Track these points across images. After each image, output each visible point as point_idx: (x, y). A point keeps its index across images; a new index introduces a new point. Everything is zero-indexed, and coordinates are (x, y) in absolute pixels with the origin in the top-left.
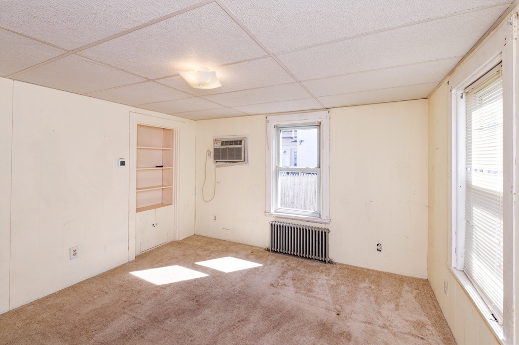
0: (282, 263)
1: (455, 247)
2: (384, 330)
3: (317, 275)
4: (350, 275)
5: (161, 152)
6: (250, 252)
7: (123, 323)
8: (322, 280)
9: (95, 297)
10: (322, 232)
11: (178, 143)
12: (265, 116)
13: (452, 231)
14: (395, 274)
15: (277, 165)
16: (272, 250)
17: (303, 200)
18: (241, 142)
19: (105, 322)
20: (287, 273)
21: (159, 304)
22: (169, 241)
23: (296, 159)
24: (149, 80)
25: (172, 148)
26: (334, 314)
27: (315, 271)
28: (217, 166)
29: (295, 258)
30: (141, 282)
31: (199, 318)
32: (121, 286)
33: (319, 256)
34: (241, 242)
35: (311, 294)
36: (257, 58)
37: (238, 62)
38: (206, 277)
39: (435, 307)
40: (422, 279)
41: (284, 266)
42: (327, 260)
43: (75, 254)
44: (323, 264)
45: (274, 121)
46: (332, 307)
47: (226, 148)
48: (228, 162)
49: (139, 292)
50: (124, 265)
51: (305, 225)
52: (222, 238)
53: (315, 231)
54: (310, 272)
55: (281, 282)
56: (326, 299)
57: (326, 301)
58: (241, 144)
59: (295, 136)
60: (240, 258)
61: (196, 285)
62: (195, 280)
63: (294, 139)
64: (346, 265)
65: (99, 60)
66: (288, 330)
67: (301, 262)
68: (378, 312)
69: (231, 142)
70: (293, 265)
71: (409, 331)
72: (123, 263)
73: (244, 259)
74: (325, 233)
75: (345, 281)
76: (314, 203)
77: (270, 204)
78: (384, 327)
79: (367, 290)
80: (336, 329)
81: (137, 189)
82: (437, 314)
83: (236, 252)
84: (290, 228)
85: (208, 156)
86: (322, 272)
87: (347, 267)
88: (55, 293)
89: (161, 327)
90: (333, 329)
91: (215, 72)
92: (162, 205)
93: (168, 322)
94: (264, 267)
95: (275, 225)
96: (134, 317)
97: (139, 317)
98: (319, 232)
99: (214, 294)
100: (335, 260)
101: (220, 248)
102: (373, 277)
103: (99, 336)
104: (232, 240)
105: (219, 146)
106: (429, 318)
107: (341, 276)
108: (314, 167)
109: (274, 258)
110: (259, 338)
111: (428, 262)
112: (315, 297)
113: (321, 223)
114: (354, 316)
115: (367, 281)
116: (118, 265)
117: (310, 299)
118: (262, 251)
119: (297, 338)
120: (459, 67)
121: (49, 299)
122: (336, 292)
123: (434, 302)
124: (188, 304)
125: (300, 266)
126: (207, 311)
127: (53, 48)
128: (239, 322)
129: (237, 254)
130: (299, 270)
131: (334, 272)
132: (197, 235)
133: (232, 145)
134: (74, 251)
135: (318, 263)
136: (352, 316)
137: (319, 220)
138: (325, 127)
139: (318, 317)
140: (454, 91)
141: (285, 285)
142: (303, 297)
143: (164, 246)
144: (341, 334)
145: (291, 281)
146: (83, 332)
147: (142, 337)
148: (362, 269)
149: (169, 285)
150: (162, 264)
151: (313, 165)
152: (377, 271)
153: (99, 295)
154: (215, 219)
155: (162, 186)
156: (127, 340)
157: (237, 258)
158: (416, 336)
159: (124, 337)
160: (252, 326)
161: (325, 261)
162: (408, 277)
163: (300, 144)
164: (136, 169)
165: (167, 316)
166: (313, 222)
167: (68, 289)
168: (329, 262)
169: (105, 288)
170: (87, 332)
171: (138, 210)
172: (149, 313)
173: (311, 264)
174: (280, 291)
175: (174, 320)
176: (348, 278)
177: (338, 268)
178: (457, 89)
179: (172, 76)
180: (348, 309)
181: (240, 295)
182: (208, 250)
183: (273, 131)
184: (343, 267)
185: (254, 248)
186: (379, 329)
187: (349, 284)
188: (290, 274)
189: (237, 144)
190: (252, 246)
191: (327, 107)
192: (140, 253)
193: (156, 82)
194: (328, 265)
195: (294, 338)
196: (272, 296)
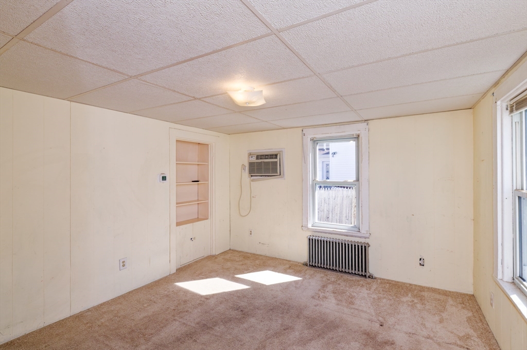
0: (321, 277)
1: (501, 259)
2: (429, 340)
3: (358, 289)
4: (391, 289)
5: (197, 166)
6: (288, 266)
7: (175, 329)
8: (363, 294)
9: (145, 305)
10: (362, 246)
11: (214, 157)
12: (301, 129)
13: (497, 243)
14: (439, 289)
15: (314, 179)
16: (310, 265)
17: (339, 215)
18: (276, 155)
19: (158, 327)
20: (327, 287)
21: (206, 312)
22: (206, 256)
23: (328, 172)
24: (195, 99)
25: (208, 162)
26: (378, 325)
27: (355, 285)
28: (252, 181)
29: (334, 273)
30: (186, 292)
31: (245, 325)
32: (167, 296)
33: (359, 270)
34: (277, 257)
35: (353, 306)
36: (303, 77)
37: (285, 81)
38: (247, 289)
39: (481, 321)
40: (467, 294)
41: (324, 280)
42: (368, 275)
43: (124, 266)
44: (363, 278)
45: (311, 134)
46: (374, 318)
47: (261, 162)
48: (263, 176)
49: (185, 302)
50: (167, 277)
51: (344, 240)
52: (258, 253)
53: (355, 246)
54: (351, 286)
55: (321, 295)
56: (368, 311)
57: (368, 313)
58: (276, 158)
59: (328, 147)
60: (279, 272)
61: (238, 297)
62: (237, 291)
63: (326, 151)
64: (387, 280)
65: (155, 83)
66: (333, 338)
67: (340, 276)
68: (422, 324)
69: (266, 155)
70: (333, 279)
71: (454, 342)
72: (165, 276)
73: (282, 273)
74: (365, 247)
75: (387, 295)
76: (350, 219)
77: (307, 218)
78: (428, 337)
79: (409, 303)
80: (380, 338)
81: (177, 204)
82: (483, 327)
83: (274, 266)
84: (328, 242)
85: (243, 171)
86: (363, 286)
87: (389, 282)
88: (108, 302)
89: (211, 332)
90: (377, 338)
91: (262, 91)
92: (198, 219)
93: (217, 328)
94: (303, 280)
95: (312, 240)
96: (184, 324)
97: (189, 323)
98: (358, 246)
99: (257, 304)
100: (375, 275)
101: (257, 262)
102: (416, 292)
103: (155, 339)
104: (268, 254)
105: (254, 160)
106: (475, 330)
107: (383, 291)
108: (352, 181)
109: (312, 272)
110: (305, 344)
111: (474, 276)
112: (357, 309)
113: (360, 237)
114: (397, 327)
115: (410, 295)
116: (161, 277)
117: (352, 311)
118: (300, 266)
119: (343, 345)
120: (504, 79)
121: (104, 306)
122: (378, 305)
123: (480, 316)
124: (234, 313)
125: (340, 281)
126: (253, 320)
127: (119, 74)
128: (284, 330)
129: (275, 268)
130: (339, 284)
131: (374, 286)
132: (233, 250)
133: (268, 158)
134: (123, 262)
135: (358, 278)
136: (395, 327)
137: (359, 234)
138: (364, 140)
139: (361, 327)
140: (499, 103)
141: (325, 297)
142: (345, 309)
143: (202, 260)
144: (386, 343)
145: (332, 294)
146: (141, 335)
147: (195, 341)
148: (404, 284)
149: (213, 295)
150: (203, 277)
151: (352, 178)
152: (419, 286)
153: (148, 304)
154: (251, 234)
155: (198, 200)
156: (181, 343)
157: (276, 272)
158: (461, 347)
159: (179, 340)
160: (297, 333)
161: (365, 276)
162: (452, 292)
163: (333, 156)
164: (176, 184)
165: (216, 324)
166: (352, 236)
167: (119, 298)
168: (369, 277)
169: (153, 298)
170: (144, 335)
171: (178, 224)
172: (198, 320)
173: (351, 279)
174: (322, 303)
175: (222, 327)
176: (390, 292)
177: (378, 283)
178: (502, 101)
179: (218, 95)
180: (391, 321)
181: (283, 306)
182: (245, 264)
183: (310, 144)
184: (384, 282)
185: (291, 263)
186: (423, 339)
187: (391, 298)
188: (330, 287)
189: (272, 158)
190: (290, 261)
191: (366, 119)
192: (180, 267)
193: (203, 101)
194: (369, 280)
195: (339, 345)
196: (315, 307)
